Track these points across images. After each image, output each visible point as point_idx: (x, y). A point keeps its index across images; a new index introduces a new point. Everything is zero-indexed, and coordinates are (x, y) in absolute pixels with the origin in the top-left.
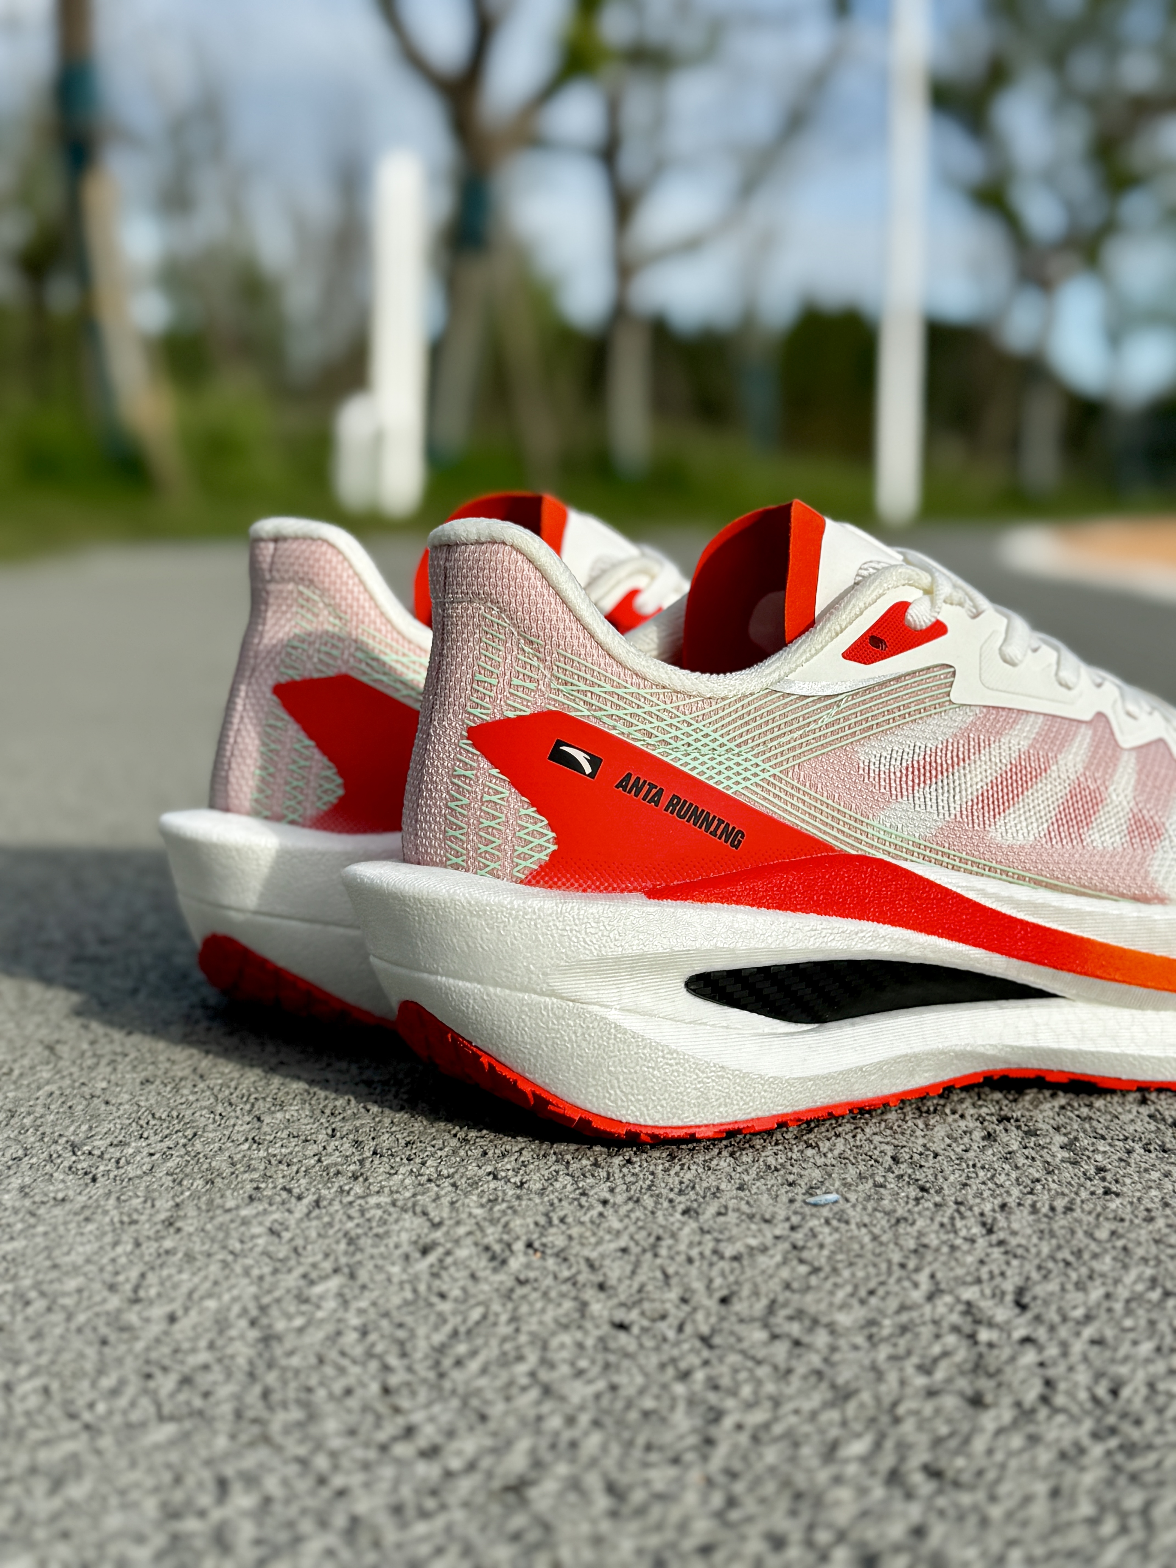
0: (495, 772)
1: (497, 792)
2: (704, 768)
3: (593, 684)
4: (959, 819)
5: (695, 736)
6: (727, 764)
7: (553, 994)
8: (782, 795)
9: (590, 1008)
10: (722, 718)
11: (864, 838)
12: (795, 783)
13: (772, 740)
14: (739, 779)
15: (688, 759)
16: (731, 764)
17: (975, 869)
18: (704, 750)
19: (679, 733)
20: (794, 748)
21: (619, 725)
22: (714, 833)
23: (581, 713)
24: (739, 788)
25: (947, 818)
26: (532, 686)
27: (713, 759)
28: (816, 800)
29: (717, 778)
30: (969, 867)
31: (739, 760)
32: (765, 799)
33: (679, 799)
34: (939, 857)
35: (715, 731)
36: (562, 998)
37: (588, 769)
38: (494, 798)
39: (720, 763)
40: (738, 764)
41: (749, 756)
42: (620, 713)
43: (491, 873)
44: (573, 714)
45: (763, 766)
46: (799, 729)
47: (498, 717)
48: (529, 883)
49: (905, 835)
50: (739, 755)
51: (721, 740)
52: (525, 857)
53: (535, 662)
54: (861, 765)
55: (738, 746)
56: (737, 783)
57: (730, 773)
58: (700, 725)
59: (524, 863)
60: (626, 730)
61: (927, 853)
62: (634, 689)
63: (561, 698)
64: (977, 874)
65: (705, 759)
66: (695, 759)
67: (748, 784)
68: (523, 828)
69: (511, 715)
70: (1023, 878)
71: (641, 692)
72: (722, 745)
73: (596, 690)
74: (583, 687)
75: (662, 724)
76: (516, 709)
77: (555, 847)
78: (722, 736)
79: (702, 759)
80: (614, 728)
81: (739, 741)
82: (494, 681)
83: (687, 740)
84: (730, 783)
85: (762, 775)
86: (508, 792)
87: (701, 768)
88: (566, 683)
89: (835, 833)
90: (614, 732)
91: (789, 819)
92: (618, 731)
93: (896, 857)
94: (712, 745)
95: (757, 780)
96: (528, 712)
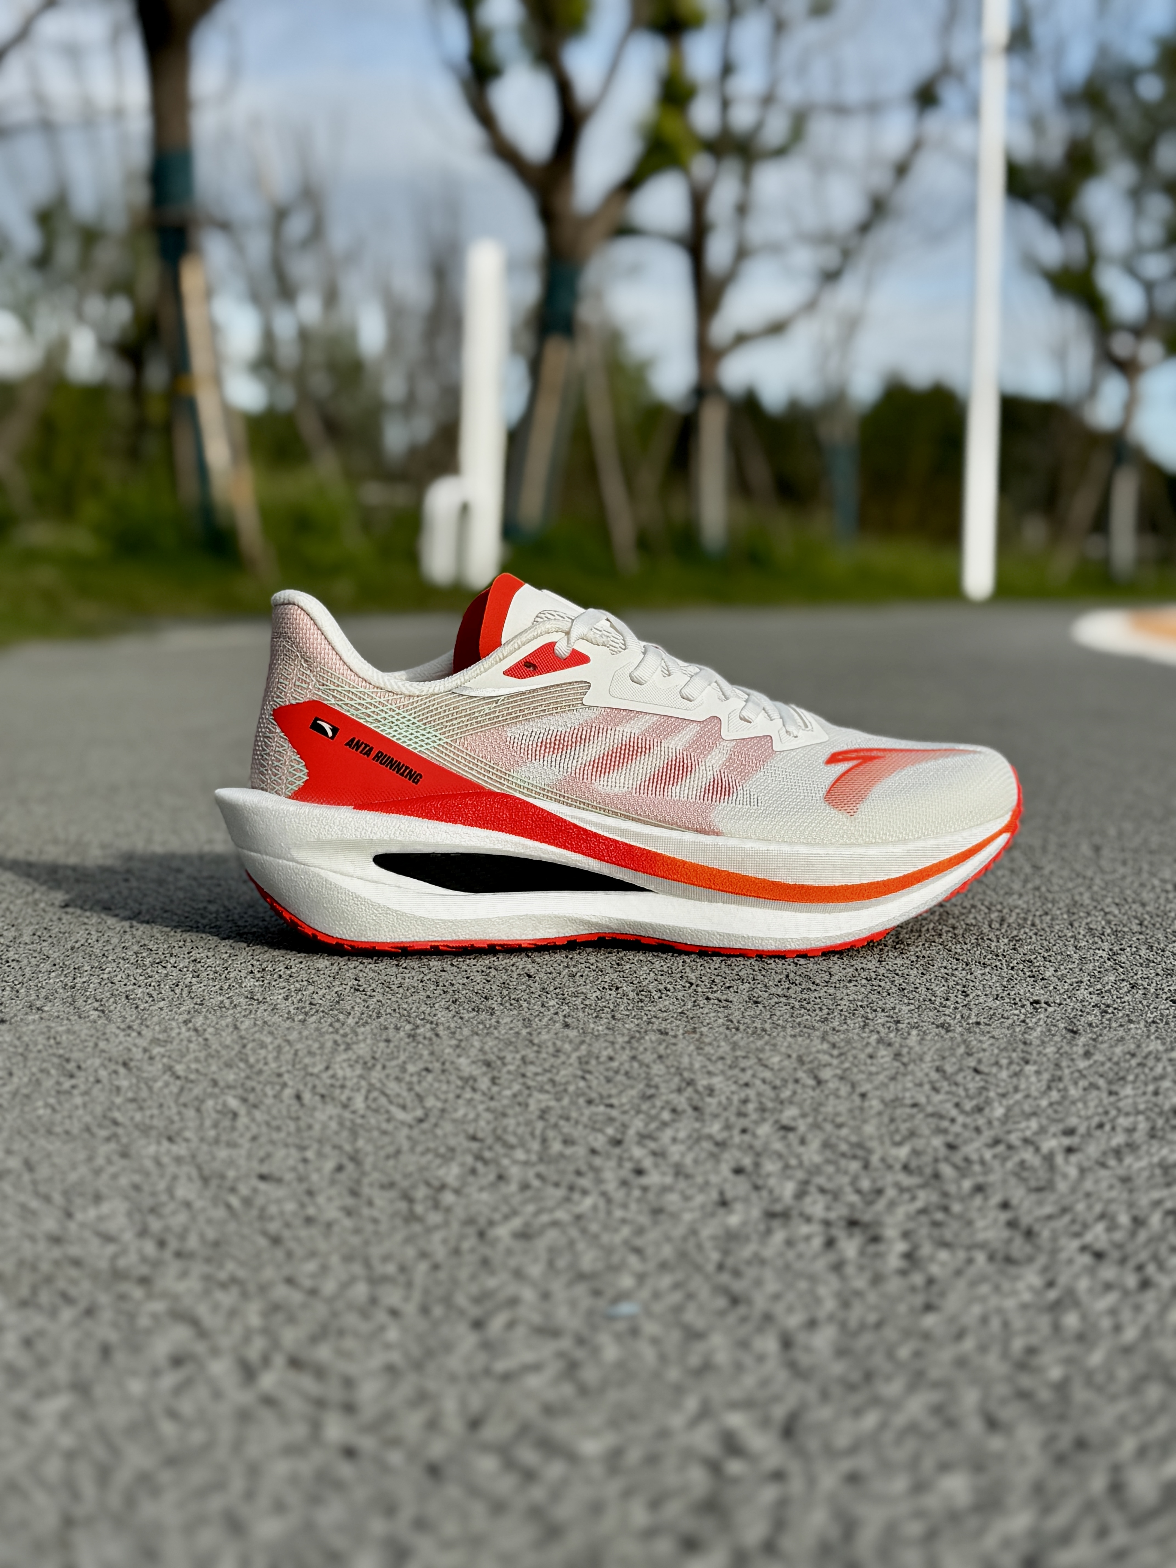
0: (282, 734)
1: (283, 746)
2: (400, 736)
3: (338, 686)
4: (573, 775)
5: (397, 717)
6: (416, 734)
7: (293, 860)
8: (451, 755)
9: (312, 869)
10: (416, 707)
11: (506, 783)
12: (461, 748)
13: (447, 722)
14: (423, 743)
15: (390, 731)
16: (418, 734)
17: (582, 806)
18: (401, 726)
19: (386, 716)
20: (461, 727)
21: (352, 710)
22: (402, 774)
23: (331, 702)
24: (422, 749)
25: (565, 774)
26: (305, 686)
27: (407, 731)
28: (474, 758)
29: (409, 742)
30: (578, 804)
31: (424, 732)
32: (439, 756)
33: (382, 754)
34: (558, 797)
35: (410, 715)
36: (298, 863)
37: (330, 734)
38: (281, 750)
39: (412, 734)
40: (423, 735)
41: (431, 730)
42: (352, 703)
43: (276, 792)
44: (325, 702)
45: (440, 737)
46: (465, 716)
47: (287, 703)
48: (293, 798)
49: (534, 783)
50: (424, 729)
51: (413, 720)
52: (292, 783)
53: (308, 672)
54: (508, 739)
55: (425, 724)
56: (421, 746)
57: (417, 740)
58: (400, 711)
59: (291, 787)
60: (355, 712)
61: (550, 794)
62: (362, 689)
63: (320, 693)
64: (584, 809)
65: (402, 731)
66: (396, 731)
67: (428, 747)
68: (292, 766)
69: (294, 702)
70: (616, 814)
71: (366, 691)
72: (413, 723)
73: (340, 689)
74: (332, 687)
75: (377, 710)
76: (296, 699)
77: (307, 778)
78: (414, 718)
79: (400, 731)
80: (348, 711)
81: (425, 721)
82: (287, 683)
83: (391, 719)
84: (416, 746)
85: (438, 742)
86: (287, 745)
87: (398, 736)
88: (323, 685)
89: (486, 779)
90: (348, 714)
91: (454, 769)
92: (350, 713)
93: (528, 796)
94: (407, 723)
95: (435, 745)
96: (302, 701)
